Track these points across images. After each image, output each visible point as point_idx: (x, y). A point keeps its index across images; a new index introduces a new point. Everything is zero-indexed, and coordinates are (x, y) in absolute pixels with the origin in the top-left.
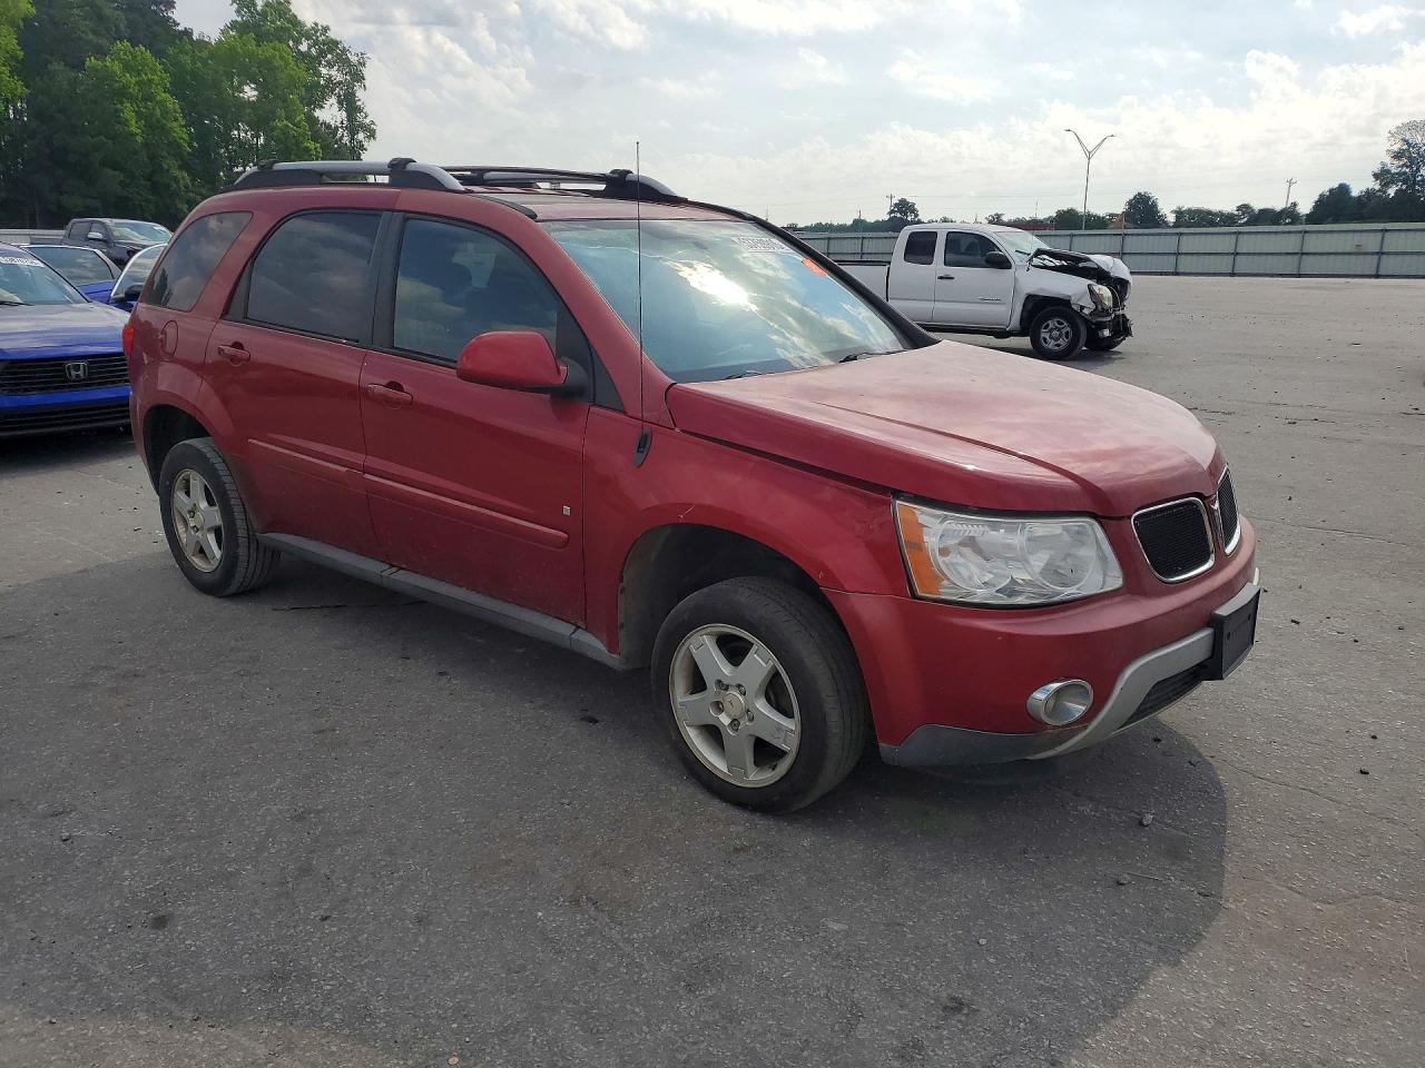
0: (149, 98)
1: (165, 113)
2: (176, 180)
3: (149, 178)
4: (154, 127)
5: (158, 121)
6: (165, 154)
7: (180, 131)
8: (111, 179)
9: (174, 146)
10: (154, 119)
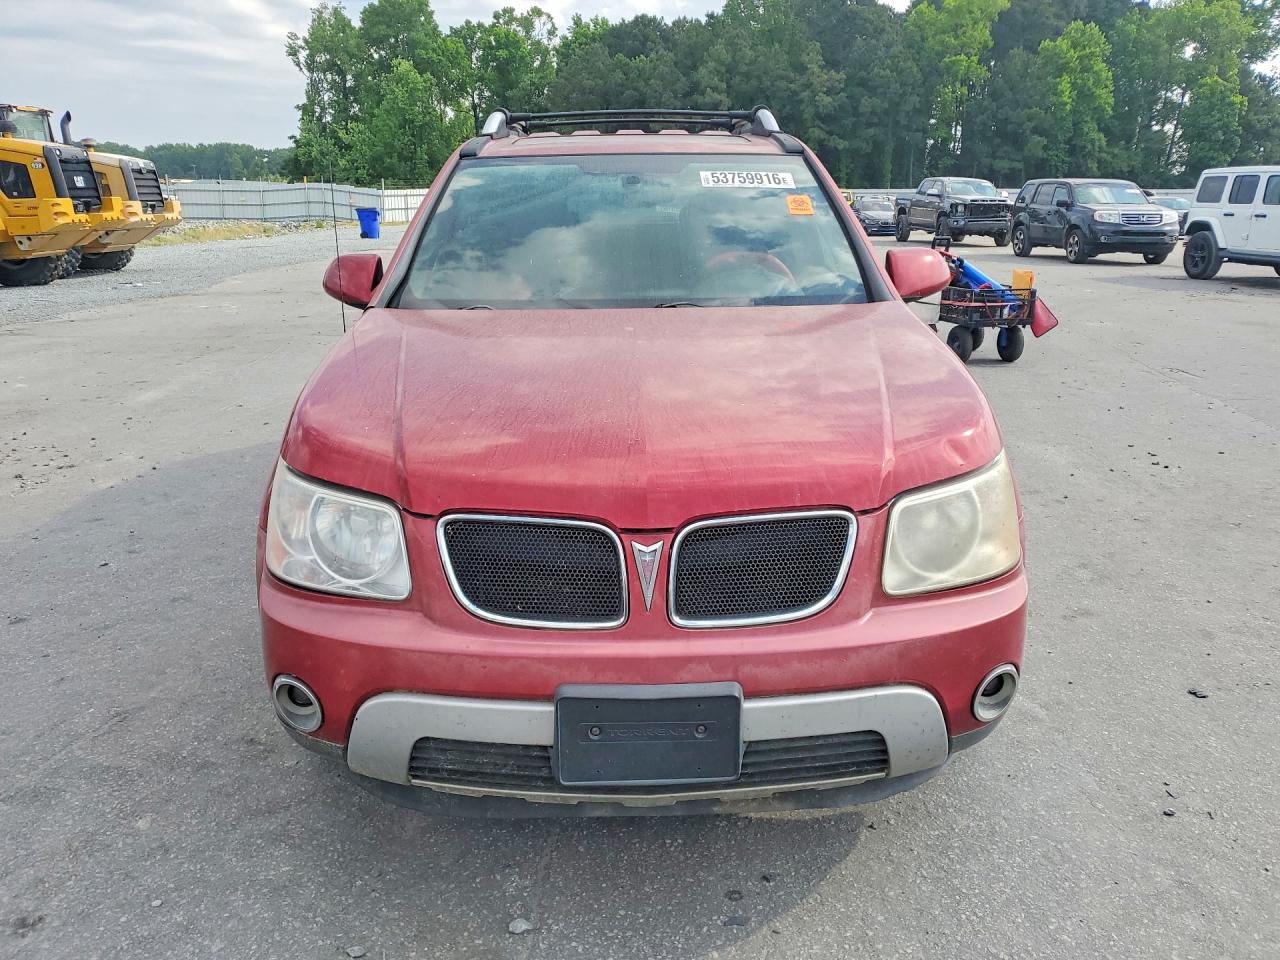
0: (1086, 69)
1: (1098, 82)
2: (1093, 141)
3: (1069, 141)
4: (1083, 95)
5: (1089, 89)
6: (1088, 119)
7: (1106, 98)
8: (1036, 144)
9: (1098, 111)
10: (1086, 88)
